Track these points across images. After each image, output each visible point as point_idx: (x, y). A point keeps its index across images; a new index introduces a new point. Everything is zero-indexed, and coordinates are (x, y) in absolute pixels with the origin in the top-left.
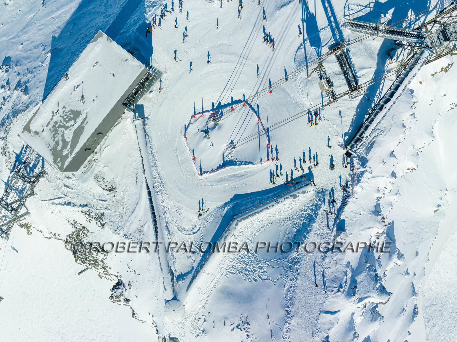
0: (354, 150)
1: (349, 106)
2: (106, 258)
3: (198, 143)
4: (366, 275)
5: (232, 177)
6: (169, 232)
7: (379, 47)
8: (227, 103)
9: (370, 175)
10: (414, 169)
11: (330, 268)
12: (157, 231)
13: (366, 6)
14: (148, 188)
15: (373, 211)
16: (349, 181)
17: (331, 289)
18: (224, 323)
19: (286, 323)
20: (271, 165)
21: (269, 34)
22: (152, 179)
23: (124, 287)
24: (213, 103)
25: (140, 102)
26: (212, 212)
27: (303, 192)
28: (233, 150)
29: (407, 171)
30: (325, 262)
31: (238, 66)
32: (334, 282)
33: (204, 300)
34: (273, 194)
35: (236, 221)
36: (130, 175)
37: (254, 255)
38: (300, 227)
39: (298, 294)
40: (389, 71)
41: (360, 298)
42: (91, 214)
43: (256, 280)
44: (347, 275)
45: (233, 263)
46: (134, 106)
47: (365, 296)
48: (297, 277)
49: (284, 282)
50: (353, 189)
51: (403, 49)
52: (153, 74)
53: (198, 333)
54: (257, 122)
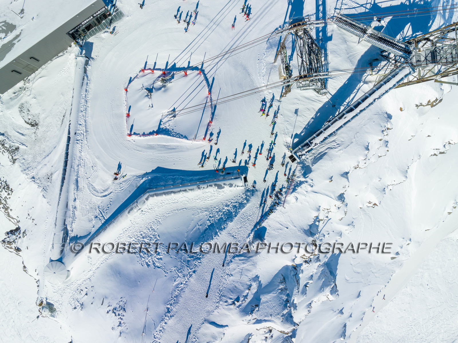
0: (298, 154)
1: (310, 106)
2: (10, 198)
3: (137, 101)
4: (275, 297)
5: (161, 147)
6: (78, 187)
7: (362, 53)
8: (182, 66)
9: (309, 189)
10: (375, 204)
11: (232, 275)
12: (64, 182)
13: (362, 5)
14: (69, 133)
15: (305, 230)
16: (284, 188)
17: (225, 298)
18: (103, 302)
19: (162, 321)
20: (205, 145)
21: (250, 7)
22: (76, 124)
23: (19, 234)
24: (167, 63)
25: (90, 40)
26: (129, 179)
27: (230, 184)
28: (172, 118)
29: (369, 205)
30: (228, 268)
31: (206, 30)
32: (232, 292)
33: (92, 272)
34: (198, 177)
35: (147, 195)
36: (57, 115)
37: (155, 238)
38: (215, 222)
39: (187, 293)
40: (366, 83)
41: (259, 319)
42: (6, 145)
43: (148, 265)
44: (249, 289)
45: (132, 239)
46: (83, 43)
47: (266, 318)
48: (192, 275)
49: (176, 276)
50: (286, 197)
51: (387, 63)
52: (114, 14)
53: (76, 306)
54: (207, 96)
